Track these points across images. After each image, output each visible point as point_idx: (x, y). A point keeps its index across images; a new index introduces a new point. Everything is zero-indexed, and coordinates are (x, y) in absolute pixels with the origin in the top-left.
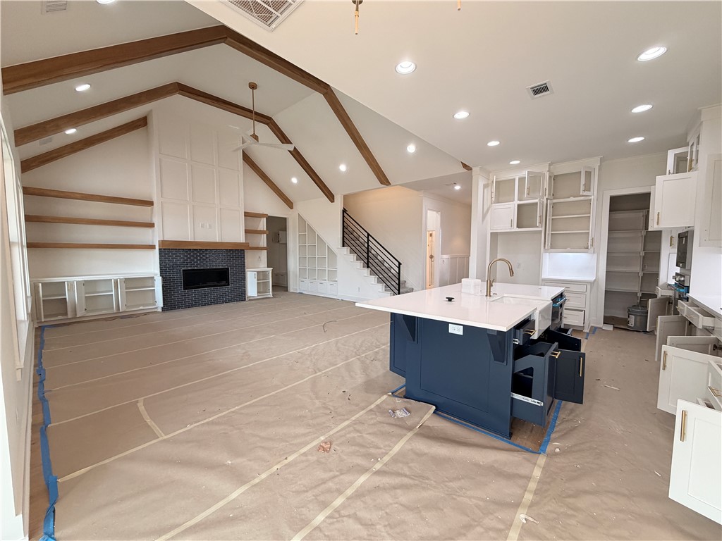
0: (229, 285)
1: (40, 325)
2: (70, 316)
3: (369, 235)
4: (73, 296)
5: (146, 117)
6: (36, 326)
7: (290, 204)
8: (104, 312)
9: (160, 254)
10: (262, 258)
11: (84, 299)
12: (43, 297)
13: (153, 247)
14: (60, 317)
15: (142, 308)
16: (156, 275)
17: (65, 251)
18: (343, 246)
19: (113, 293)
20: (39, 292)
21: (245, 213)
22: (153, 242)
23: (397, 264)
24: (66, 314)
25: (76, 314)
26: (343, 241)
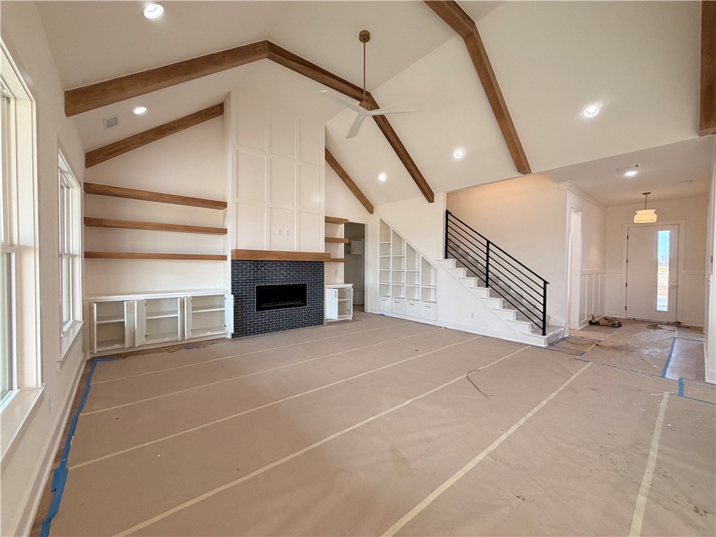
0: (306, 305)
1: (93, 356)
2: (127, 344)
3: (488, 242)
4: (132, 320)
5: (223, 103)
6: (88, 357)
7: (369, 207)
8: (167, 339)
9: (232, 266)
10: (339, 271)
11: (145, 322)
12: (97, 320)
13: (224, 258)
14: (116, 346)
15: (209, 333)
16: (227, 292)
17: (129, 262)
18: (446, 257)
19: (179, 315)
20: (93, 315)
21: (326, 217)
22: (224, 252)
23: (542, 284)
24: (123, 340)
25: (134, 343)
26: (446, 251)
